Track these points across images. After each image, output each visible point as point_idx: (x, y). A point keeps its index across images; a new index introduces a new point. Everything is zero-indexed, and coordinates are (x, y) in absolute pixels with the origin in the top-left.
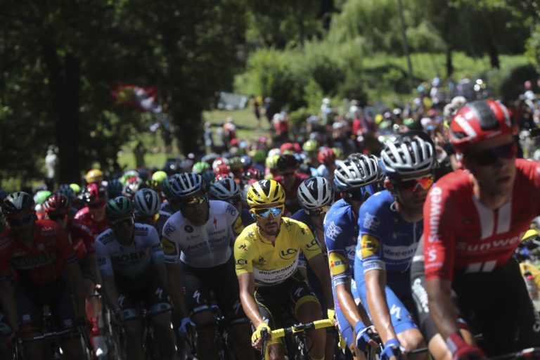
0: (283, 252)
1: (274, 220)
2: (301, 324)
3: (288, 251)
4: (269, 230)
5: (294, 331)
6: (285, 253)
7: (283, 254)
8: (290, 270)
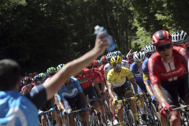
0: (121, 77)
1: (119, 68)
2: (127, 99)
3: (123, 77)
4: (117, 71)
5: (125, 101)
6: (122, 77)
7: (122, 78)
8: (123, 83)
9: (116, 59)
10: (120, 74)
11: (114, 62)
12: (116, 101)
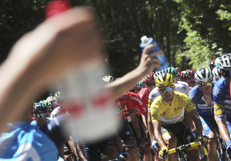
0: (175, 109)
1: (169, 94)
2: (184, 145)
3: (178, 108)
4: (167, 99)
5: (180, 149)
6: (177, 109)
7: (175, 110)
8: (180, 117)
9: (164, 79)
10: (172, 103)
11: (161, 83)
12: (164, 151)
